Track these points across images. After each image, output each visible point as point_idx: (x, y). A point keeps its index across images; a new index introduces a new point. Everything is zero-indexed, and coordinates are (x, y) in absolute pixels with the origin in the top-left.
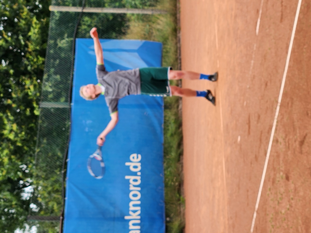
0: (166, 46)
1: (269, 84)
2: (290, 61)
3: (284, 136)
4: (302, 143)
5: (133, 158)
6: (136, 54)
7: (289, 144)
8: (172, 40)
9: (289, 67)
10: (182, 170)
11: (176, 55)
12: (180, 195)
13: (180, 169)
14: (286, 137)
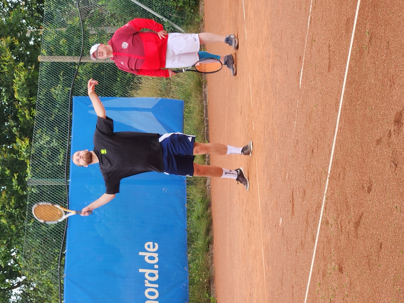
0: (189, 105)
1: (315, 151)
2: (340, 120)
3: (335, 216)
4: (357, 224)
5: (149, 246)
6: (151, 114)
7: (341, 227)
8: (196, 97)
9: (340, 128)
10: (212, 263)
11: (202, 116)
12: (210, 295)
13: (210, 262)
14: (338, 217)
